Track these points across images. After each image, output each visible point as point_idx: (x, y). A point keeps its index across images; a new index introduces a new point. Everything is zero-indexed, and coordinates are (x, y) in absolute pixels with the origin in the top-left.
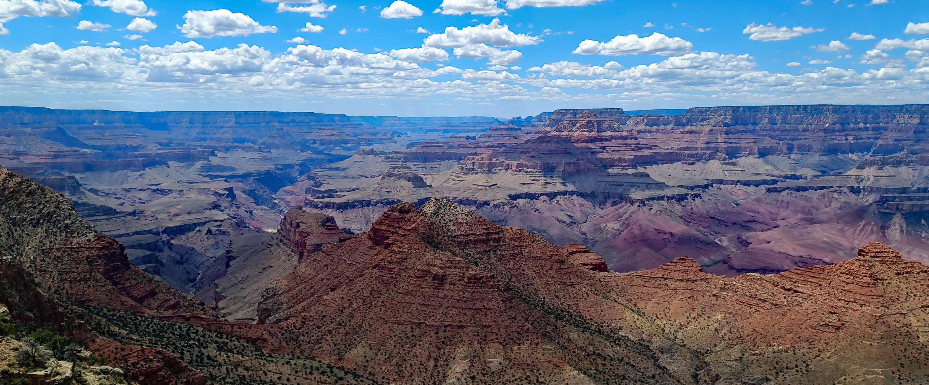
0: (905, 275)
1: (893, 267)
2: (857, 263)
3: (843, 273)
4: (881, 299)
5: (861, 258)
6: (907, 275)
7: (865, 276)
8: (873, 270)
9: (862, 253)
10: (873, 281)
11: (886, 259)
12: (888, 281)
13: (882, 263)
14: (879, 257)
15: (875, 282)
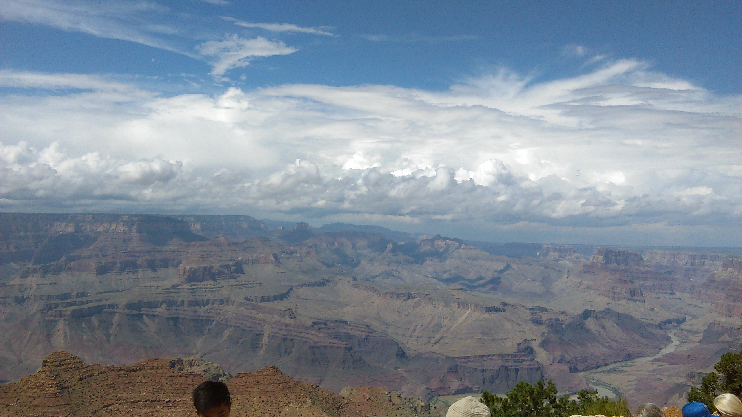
0: (87, 378)
1: (76, 373)
2: (43, 375)
3: (30, 388)
4: (67, 408)
5: (46, 369)
6: (89, 379)
7: (51, 387)
8: (59, 379)
9: (47, 364)
10: (59, 391)
11: (69, 366)
12: (72, 388)
13: (67, 370)
14: (63, 365)
15: (61, 391)
